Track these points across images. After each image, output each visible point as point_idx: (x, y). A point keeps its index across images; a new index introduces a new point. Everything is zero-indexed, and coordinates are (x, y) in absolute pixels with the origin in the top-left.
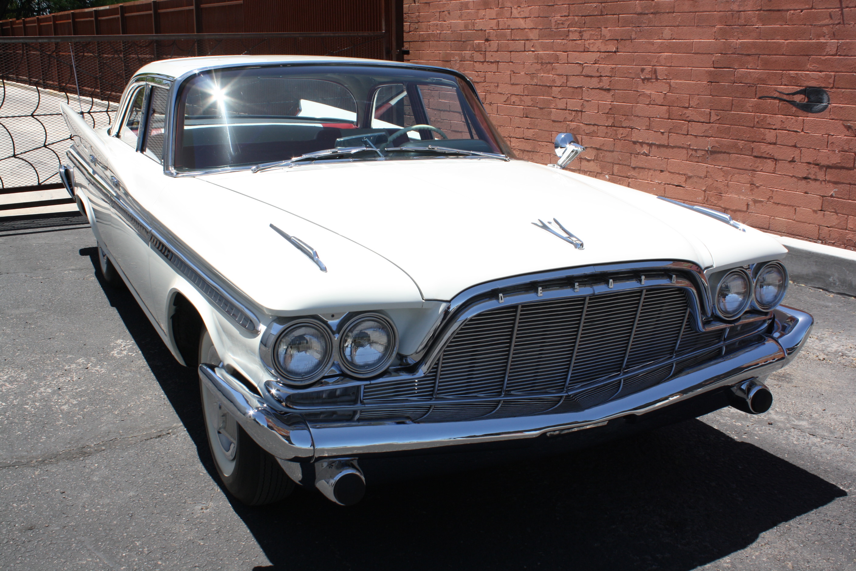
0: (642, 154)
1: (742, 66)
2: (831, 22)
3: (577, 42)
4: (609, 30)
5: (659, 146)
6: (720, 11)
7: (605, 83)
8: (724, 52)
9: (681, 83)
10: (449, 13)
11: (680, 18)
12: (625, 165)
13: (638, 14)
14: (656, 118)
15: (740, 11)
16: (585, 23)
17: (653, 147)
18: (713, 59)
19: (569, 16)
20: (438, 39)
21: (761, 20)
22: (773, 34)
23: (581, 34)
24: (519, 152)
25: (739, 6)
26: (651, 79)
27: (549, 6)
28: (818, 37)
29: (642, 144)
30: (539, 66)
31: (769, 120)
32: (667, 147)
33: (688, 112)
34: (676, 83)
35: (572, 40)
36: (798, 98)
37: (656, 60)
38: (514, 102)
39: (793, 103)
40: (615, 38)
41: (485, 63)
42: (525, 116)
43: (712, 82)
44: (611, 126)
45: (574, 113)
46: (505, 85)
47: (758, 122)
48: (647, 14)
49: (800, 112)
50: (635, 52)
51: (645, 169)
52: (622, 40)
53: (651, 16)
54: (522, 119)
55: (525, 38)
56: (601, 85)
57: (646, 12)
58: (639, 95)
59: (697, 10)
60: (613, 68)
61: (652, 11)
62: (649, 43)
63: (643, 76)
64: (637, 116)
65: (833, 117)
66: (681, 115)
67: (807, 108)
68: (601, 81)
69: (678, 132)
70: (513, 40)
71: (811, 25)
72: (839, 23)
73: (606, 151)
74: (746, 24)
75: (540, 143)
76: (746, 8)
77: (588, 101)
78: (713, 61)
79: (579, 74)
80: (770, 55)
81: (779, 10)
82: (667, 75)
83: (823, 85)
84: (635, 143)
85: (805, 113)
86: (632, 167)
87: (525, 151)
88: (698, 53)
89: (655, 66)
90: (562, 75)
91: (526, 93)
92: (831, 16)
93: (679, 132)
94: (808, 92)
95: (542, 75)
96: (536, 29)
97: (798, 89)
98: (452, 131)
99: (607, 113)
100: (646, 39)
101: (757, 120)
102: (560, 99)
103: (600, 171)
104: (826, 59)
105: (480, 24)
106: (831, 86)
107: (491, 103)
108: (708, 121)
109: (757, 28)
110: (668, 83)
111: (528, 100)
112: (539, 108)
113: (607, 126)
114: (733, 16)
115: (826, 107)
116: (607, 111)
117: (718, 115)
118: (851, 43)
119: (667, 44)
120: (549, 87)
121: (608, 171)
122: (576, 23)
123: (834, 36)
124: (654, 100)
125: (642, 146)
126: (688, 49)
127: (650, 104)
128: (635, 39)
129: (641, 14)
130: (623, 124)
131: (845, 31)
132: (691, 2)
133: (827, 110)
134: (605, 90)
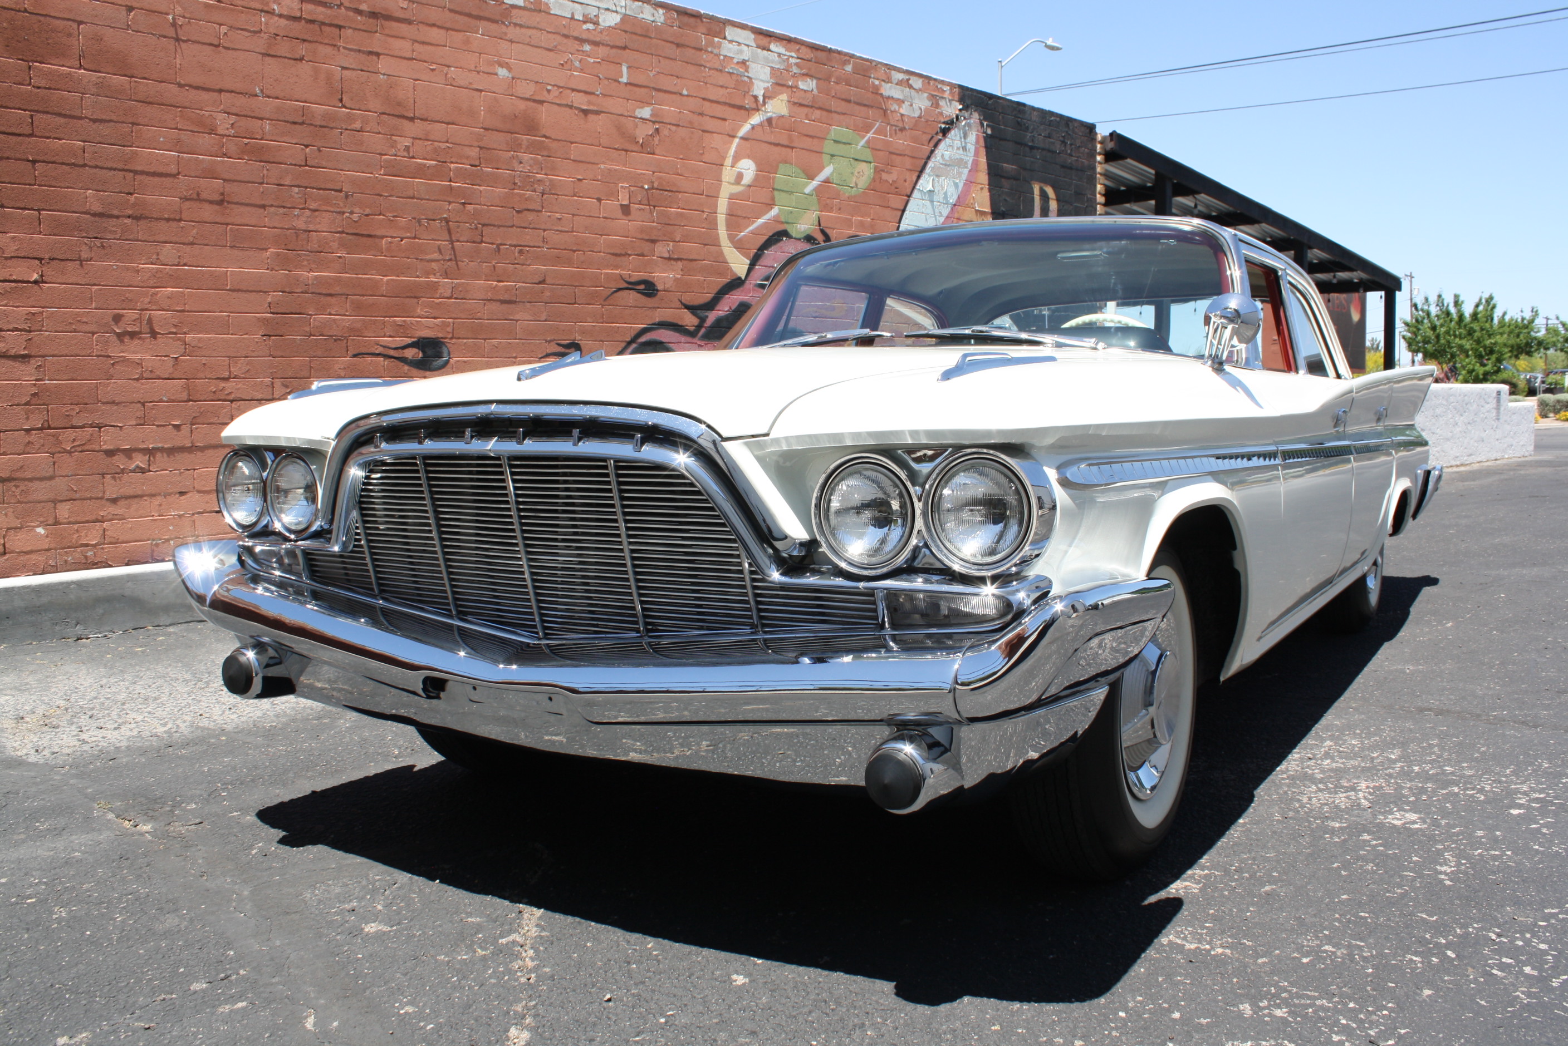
0: (134, 471)
1: (321, 310)
2: (441, 257)
4: (14, 238)
5: (171, 451)
6: (274, 228)
7: (14, 342)
8: (287, 290)
9: (209, 339)
11: (195, 231)
12: (91, 499)
13: (94, 215)
14: (161, 401)
15: (310, 231)
17: (159, 455)
18: (269, 300)
21: (343, 245)
22: (366, 267)
25: (306, 223)
26: (140, 333)
28: (427, 274)
29: (128, 453)
32: (191, 449)
33: (230, 386)
34: (200, 340)
36: (410, 353)
37: (147, 300)
39: (403, 360)
40: (35, 255)
43: (270, 336)
44: (41, 429)
48: (118, 217)
49: (414, 371)
50: (95, 285)
51: (141, 496)
52: (52, 259)
53: (127, 221)
57: (115, 212)
58: (113, 364)
59: (228, 221)
60: (34, 314)
61: (130, 212)
62: (128, 269)
63: (118, 328)
64: (113, 402)
66: (214, 392)
67: (423, 366)
69: (212, 421)
71: (417, 259)
72: (451, 260)
73: (31, 480)
74: (320, 249)
76: (318, 227)
78: (269, 304)
80: (363, 295)
81: (370, 236)
82: (175, 326)
83: (440, 335)
84: (110, 453)
85: (423, 374)
86: (108, 500)
88: (238, 290)
89: (147, 310)
92: (440, 252)
93: (215, 420)
94: (421, 344)
97: (409, 341)
99: (27, 404)
100: (118, 261)
103: (17, 523)
104: (440, 303)
106: (450, 336)
108: (270, 397)
109: (340, 257)
110: (179, 339)
113: (28, 431)
114: (297, 237)
115: (447, 362)
116: (24, 400)
117: (287, 387)
118: (467, 284)
119: (171, 273)
121: (42, 519)
123: (446, 275)
124: (151, 371)
125: (130, 458)
126: (217, 283)
127: (141, 378)
128: (91, 259)
129: (101, 215)
130: (75, 422)
131: (458, 269)
132: (217, 207)
133: (449, 366)
134: (15, 357)
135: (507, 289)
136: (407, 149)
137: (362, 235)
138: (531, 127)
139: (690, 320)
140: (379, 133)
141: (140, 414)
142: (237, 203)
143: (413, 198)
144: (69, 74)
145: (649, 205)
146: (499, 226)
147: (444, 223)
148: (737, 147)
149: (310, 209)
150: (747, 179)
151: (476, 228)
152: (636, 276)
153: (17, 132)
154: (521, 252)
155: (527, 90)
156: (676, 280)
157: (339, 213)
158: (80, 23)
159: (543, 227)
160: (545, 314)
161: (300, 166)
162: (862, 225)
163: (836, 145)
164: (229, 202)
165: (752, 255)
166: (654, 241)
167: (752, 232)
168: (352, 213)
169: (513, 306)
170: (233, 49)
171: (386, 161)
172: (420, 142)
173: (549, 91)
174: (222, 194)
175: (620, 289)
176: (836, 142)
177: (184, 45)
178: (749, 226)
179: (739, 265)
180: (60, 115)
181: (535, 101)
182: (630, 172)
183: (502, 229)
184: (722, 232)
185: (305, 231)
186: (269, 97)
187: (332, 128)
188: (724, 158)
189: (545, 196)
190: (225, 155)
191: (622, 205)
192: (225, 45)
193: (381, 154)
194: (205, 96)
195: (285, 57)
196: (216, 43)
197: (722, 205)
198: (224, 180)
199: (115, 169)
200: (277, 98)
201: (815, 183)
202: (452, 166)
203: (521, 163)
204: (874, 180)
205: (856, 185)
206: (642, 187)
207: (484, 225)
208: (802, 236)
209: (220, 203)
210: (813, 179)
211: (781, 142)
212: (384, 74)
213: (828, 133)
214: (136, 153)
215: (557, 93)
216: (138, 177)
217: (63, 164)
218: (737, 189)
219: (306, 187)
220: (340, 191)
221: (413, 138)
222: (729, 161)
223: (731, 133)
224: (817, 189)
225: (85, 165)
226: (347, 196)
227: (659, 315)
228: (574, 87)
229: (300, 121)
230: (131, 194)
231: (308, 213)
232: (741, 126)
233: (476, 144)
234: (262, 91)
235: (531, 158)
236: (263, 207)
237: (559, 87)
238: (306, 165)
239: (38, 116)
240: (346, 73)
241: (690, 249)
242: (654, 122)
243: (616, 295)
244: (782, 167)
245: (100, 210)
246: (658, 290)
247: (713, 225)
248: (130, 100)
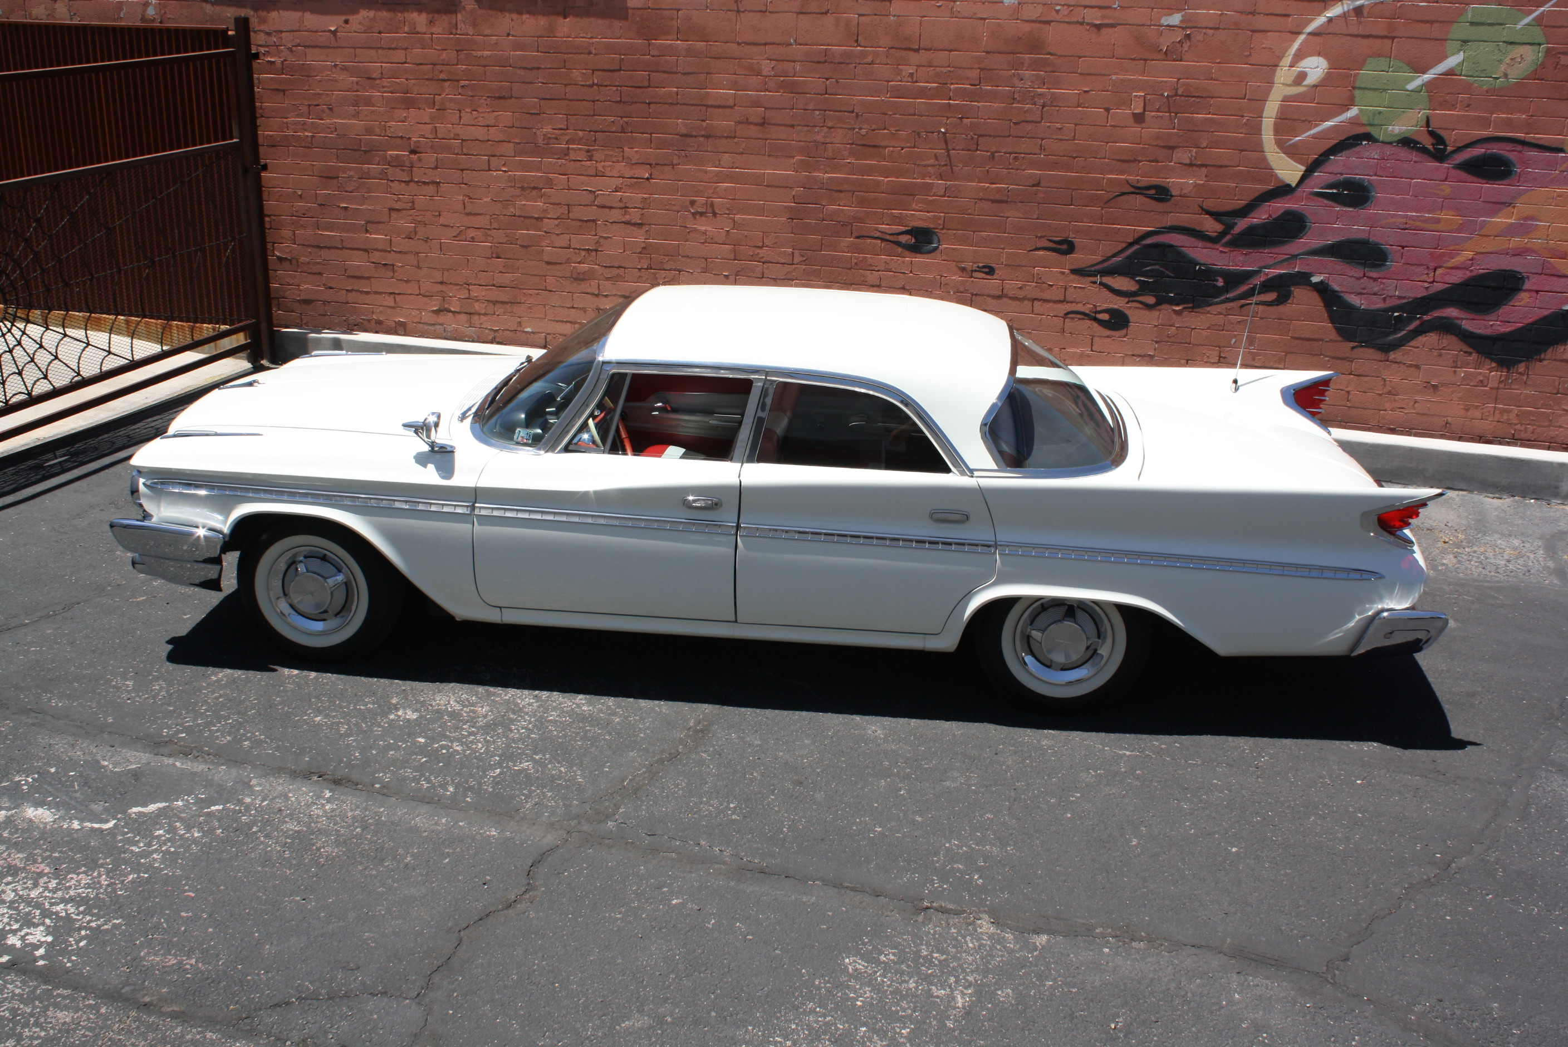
1: (832, 202)
2: (937, 163)
3: (583, 163)
4: (637, 151)
6: (800, 141)
7: (634, 215)
8: (807, 187)
9: (750, 219)
10: (331, 109)
11: (744, 145)
13: (682, 136)
14: (717, 258)
15: (827, 143)
16: (595, 141)
18: (794, 193)
19: (567, 129)
20: (310, 145)
21: (854, 154)
22: (871, 170)
23: (589, 154)
24: (486, 304)
25: (824, 137)
27: (532, 114)
28: (923, 177)
30: (518, 192)
31: (870, 261)
33: (763, 252)
34: (744, 219)
35: (574, 161)
36: (904, 239)
37: (711, 191)
38: (473, 238)
39: (898, 244)
40: (648, 162)
41: (412, 184)
42: (494, 256)
43: (793, 219)
44: (647, 269)
45: (583, 253)
46: (455, 214)
47: (856, 263)
48: (695, 137)
49: (907, 253)
50: (680, 181)
52: (657, 164)
53: (701, 139)
54: (489, 261)
55: (489, 153)
56: (627, 218)
57: (694, 134)
58: (689, 232)
59: (768, 137)
60: (645, 198)
61: (703, 133)
62: (700, 170)
63: (693, 209)
64: (688, 257)
65: (946, 258)
66: (752, 256)
67: (915, 249)
68: (626, 213)
69: (749, 275)
70: (465, 155)
71: (915, 164)
72: (946, 165)
74: (834, 157)
75: (525, 291)
76: (834, 140)
77: (606, 238)
78: (794, 196)
79: (589, 203)
80: (867, 192)
81: (875, 146)
82: (728, 209)
83: (932, 226)
85: (913, 254)
87: (497, 302)
88: (772, 186)
89: (711, 198)
90: (560, 204)
91: (495, 225)
92: (937, 159)
93: (751, 274)
94: (914, 232)
95: (524, 203)
96: (510, 142)
97: (903, 229)
98: (348, 277)
99: (640, 253)
100: (695, 165)
101: (854, 261)
102: (558, 235)
104: (934, 200)
105: (395, 127)
106: (941, 227)
107: (428, 238)
108: (791, 263)
109: (849, 163)
110: (731, 218)
111: (499, 235)
112: (520, 246)
113: (640, 269)
114: (817, 147)
115: (936, 248)
116: (639, 250)
117: (803, 256)
118: (960, 185)
119: (727, 173)
120: (537, 219)
122: (581, 139)
123: (941, 177)
124: (712, 238)
126: (758, 181)
127: (706, 242)
128: (679, 164)
129: (685, 136)
130: (666, 267)
131: (953, 172)
132: (759, 128)
133: (938, 251)
134: (635, 224)
135: (999, 190)
136: (911, 75)
137: (869, 146)
138: (1035, 45)
139: (1211, 226)
140: (888, 64)
141: (703, 265)
142: (774, 124)
143: (914, 115)
144: (671, 44)
145: (1170, 112)
146: (995, 137)
147: (941, 135)
148: (1301, 44)
149: (827, 127)
150: (1312, 79)
151: (972, 138)
152: (1145, 181)
153: (641, 85)
154: (1016, 158)
155: (1032, 11)
156: (1196, 185)
157: (850, 129)
158: (678, 10)
159: (1041, 136)
160: (1037, 213)
161: (821, 95)
162: (1509, 124)
163: (1473, 28)
164: (768, 124)
165: (1310, 161)
166: (1172, 148)
167: (1313, 137)
168: (860, 129)
169: (1004, 205)
170: (776, 12)
171: (892, 86)
172: (924, 69)
173: (1058, 11)
174: (764, 118)
175: (1123, 194)
176: (1472, 24)
177: (742, 15)
178: (1310, 129)
179: (1290, 171)
180: (665, 72)
181: (1041, 22)
182: (1148, 81)
183: (997, 138)
184: (1268, 137)
185: (823, 143)
186: (800, 45)
187: (848, 64)
188: (1280, 58)
189: (1045, 109)
190: (766, 90)
191: (1134, 114)
192: (771, 10)
193: (888, 81)
194: (755, 49)
195: (814, 13)
196: (764, 9)
197: (1271, 109)
198: (765, 108)
199: (695, 105)
200: (806, 45)
201: (1427, 77)
202: (952, 86)
203: (1022, 80)
204: (1543, 66)
205: (1506, 75)
206: (1163, 95)
207: (979, 136)
208: (1396, 139)
209: (762, 124)
210: (1424, 73)
211: (1374, 33)
212: (894, 16)
213: (1462, 14)
214: (708, 93)
215: (1066, 12)
216: (709, 110)
217: (665, 103)
218: (1300, 89)
219: (825, 111)
220: (852, 112)
221: (918, 66)
222: (1287, 60)
223: (1294, 30)
224: (1429, 85)
225: (678, 104)
226: (857, 116)
227: (1171, 220)
228: (1087, 3)
229: (823, 60)
230: (703, 121)
231: (825, 129)
232: (1312, 20)
233: (977, 66)
234: (795, 41)
235: (1033, 75)
236: (793, 126)
237: (1069, 6)
238: (826, 94)
239: (653, 74)
240: (862, 19)
241: (1221, 154)
242: (1183, 28)
243: (1119, 198)
244: (1371, 62)
245: (685, 132)
246: (1172, 196)
247: (1256, 129)
248: (707, 57)
